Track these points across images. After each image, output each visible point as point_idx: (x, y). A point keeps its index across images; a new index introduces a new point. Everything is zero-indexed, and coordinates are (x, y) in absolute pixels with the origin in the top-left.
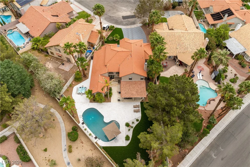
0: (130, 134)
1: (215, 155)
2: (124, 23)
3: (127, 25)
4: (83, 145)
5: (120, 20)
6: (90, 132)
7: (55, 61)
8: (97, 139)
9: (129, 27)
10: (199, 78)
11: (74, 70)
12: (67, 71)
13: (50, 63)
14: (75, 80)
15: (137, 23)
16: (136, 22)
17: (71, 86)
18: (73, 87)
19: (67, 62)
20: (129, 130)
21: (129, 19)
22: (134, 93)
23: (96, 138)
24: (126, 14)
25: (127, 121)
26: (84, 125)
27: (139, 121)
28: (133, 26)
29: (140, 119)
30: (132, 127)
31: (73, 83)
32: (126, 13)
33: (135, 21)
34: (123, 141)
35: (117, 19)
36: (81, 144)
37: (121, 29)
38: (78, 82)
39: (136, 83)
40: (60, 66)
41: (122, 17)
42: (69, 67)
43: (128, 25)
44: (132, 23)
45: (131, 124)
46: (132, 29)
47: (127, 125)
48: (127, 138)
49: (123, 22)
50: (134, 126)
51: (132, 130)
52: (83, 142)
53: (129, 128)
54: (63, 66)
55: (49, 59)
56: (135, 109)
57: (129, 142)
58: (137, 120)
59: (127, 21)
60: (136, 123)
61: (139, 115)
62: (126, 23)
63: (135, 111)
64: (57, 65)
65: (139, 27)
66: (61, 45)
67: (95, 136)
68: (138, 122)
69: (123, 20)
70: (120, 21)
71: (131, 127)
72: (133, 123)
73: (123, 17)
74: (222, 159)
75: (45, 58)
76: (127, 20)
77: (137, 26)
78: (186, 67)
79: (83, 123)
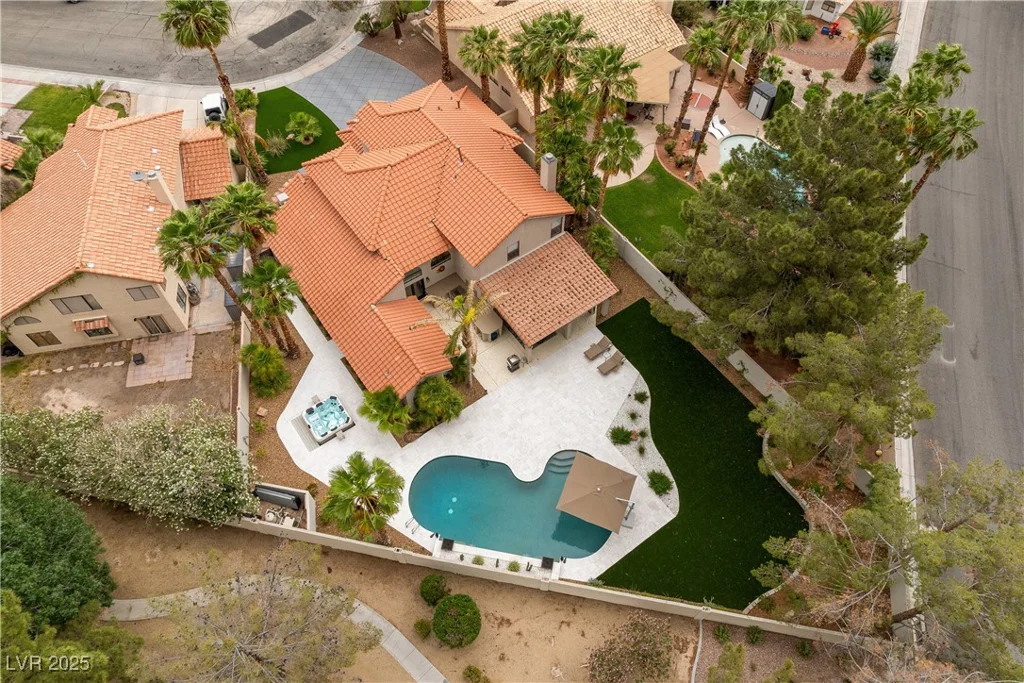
0: (656, 462)
1: (949, 357)
2: (281, 60)
3: (296, 62)
4: (515, 628)
5: (252, 57)
6: (507, 558)
7: (86, 366)
8: (557, 565)
9: (313, 67)
10: (719, 136)
11: (217, 356)
12: (182, 381)
13: (68, 390)
14: (260, 395)
15: (337, 40)
16: (326, 36)
17: (261, 430)
18: (274, 430)
19: (149, 339)
20: (642, 451)
21: (289, 38)
22: (565, 299)
23: (547, 564)
24: (260, 23)
25: (606, 425)
26: (458, 547)
27: (648, 394)
28: (329, 58)
29: (644, 388)
30: (643, 434)
31: (262, 411)
32: (252, 17)
33: (320, 35)
34: (653, 506)
35: (236, 57)
36: (505, 630)
37: (284, 89)
39: (540, 259)
40: (130, 373)
42: (178, 358)
43: (305, 62)
44: (313, 46)
45: (630, 426)
46: (331, 70)
47: (620, 437)
48: (658, 484)
49: (274, 59)
50: (644, 423)
51: (649, 444)
52: (507, 616)
53: (634, 445)
54: (143, 367)
55: (43, 372)
56: (600, 361)
57: (674, 494)
58: (640, 398)
59: (284, 48)
60: (644, 409)
61: (629, 378)
62: (289, 54)
63: (606, 371)
64: (110, 380)
65: (355, 51)
66: (91, 265)
68: (649, 402)
69: (262, 51)
70: (256, 60)
71: (639, 438)
72: (633, 416)
73: (255, 38)
74: (974, 355)
75: (14, 380)
76: (279, 44)
77: (344, 53)
79: (447, 545)
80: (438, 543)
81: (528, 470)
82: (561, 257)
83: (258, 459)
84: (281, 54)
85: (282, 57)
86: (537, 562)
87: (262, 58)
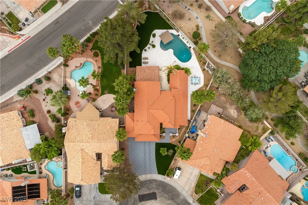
0: (152, 39)
1: (89, 23)
4: (188, 31)
5: (160, 191)
6: (183, 40)
7: (228, 119)
8: (177, 35)
11: (206, 106)
12: (214, 104)
13: (233, 115)
17: (206, 86)
18: (204, 84)
20: (152, 42)
23: (179, 35)
24: (151, 203)
25: (154, 49)
29: (143, 51)
30: (150, 44)
31: (204, 89)
34: (158, 33)
35: (163, 193)
36: (190, 32)
37: (159, 173)
40: (221, 112)
41: (157, 197)
42: (212, 110)
43: (149, 180)
44: (144, 185)
45: (151, 47)
47: (154, 46)
48: (154, 36)
49: (155, 186)
50: (148, 46)
51: (150, 42)
52: (188, 34)
53: (153, 44)
54: (219, 112)
55: (235, 123)
56: (146, 61)
57: (153, 33)
58: (145, 50)
59: (151, 189)
60: (146, 48)
61: (144, 55)
63: (147, 59)
64: (225, 113)
66: (223, 121)
67: (179, 37)
69: (156, 192)
70: (159, 189)
72: (149, 48)
73: (155, 198)
74: (85, 20)
75: (240, 124)
79: (190, 47)
80: (191, 49)
81: (171, 51)
84: (153, 187)
86: (180, 37)
87: (157, 189)
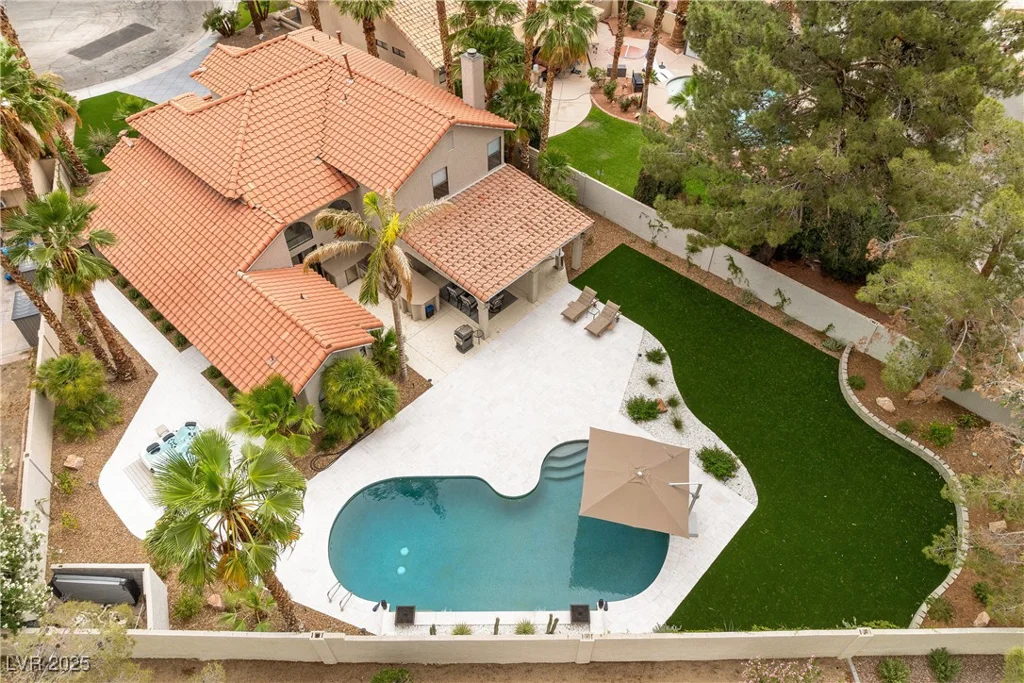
0: (700, 436)
2: (111, 69)
3: (134, 68)
5: (73, 69)
6: (511, 618)
8: (596, 615)
9: (155, 70)
14: (70, 438)
15: (183, 44)
16: (169, 43)
18: (94, 487)
20: (678, 425)
21: (121, 48)
23: (580, 615)
24: (85, 38)
25: (617, 399)
26: (421, 617)
27: (664, 351)
28: (173, 61)
29: (655, 344)
30: (673, 403)
31: (73, 460)
32: (74, 34)
33: (161, 42)
34: (719, 499)
38: (100, 432)
39: (478, 196)
41: (71, 56)
43: (143, 67)
44: (153, 52)
45: (650, 395)
46: (178, 72)
47: (642, 411)
48: (717, 464)
49: (102, 69)
50: (669, 388)
51: (686, 414)
53: (665, 419)
56: (586, 321)
57: (743, 475)
58: (655, 357)
59: (116, 57)
60: (665, 371)
61: (632, 338)
62: (120, 63)
63: (595, 334)
68: (668, 360)
69: (87, 63)
70: (78, 71)
71: (670, 409)
72: (652, 382)
73: (76, 52)
76: (109, 55)
77: (192, 55)
78: (572, 72)
79: (405, 617)
80: (389, 616)
81: (516, 479)
82: (506, 190)
83: (65, 535)
84: (110, 63)
85: (112, 66)
86: (564, 616)
87: (87, 69)
